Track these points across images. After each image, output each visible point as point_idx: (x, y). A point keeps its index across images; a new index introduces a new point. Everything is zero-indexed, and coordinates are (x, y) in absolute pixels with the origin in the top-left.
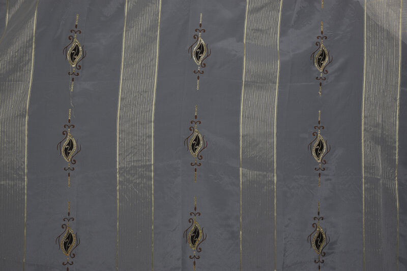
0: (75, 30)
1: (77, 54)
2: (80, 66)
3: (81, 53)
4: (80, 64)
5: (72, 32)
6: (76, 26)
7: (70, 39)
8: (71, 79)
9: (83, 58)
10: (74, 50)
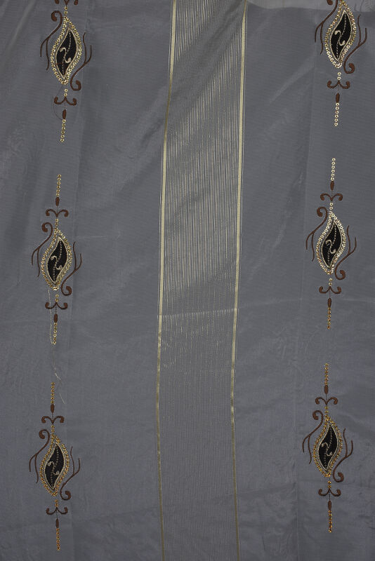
0: (57, 209)
1: (62, 262)
2: (68, 288)
3: (70, 260)
4: (70, 283)
5: (48, 214)
6: (58, 200)
7: (45, 230)
8: (52, 319)
9: (75, 270)
10: (56, 253)
